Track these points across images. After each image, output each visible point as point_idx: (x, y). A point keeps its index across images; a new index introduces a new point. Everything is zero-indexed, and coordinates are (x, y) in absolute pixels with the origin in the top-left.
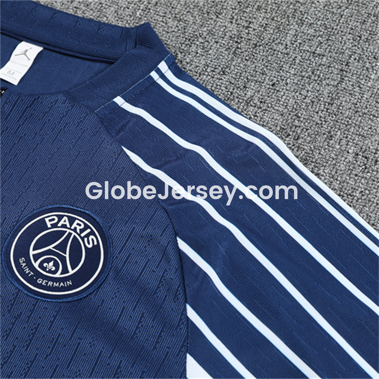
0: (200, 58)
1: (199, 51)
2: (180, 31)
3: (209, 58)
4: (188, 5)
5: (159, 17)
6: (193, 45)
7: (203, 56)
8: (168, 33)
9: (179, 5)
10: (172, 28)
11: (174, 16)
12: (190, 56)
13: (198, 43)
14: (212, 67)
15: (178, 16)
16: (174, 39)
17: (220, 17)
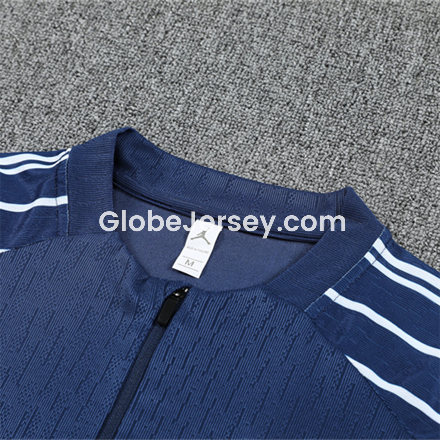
0: (418, 229)
1: (415, 220)
2: (386, 194)
3: (430, 228)
4: (389, 158)
5: (357, 176)
6: (406, 211)
7: (421, 225)
8: (372, 197)
9: (379, 159)
10: (375, 190)
11: (375, 173)
12: (405, 227)
13: (412, 208)
14: (435, 240)
15: (380, 174)
16: (381, 205)
17: (433, 172)
